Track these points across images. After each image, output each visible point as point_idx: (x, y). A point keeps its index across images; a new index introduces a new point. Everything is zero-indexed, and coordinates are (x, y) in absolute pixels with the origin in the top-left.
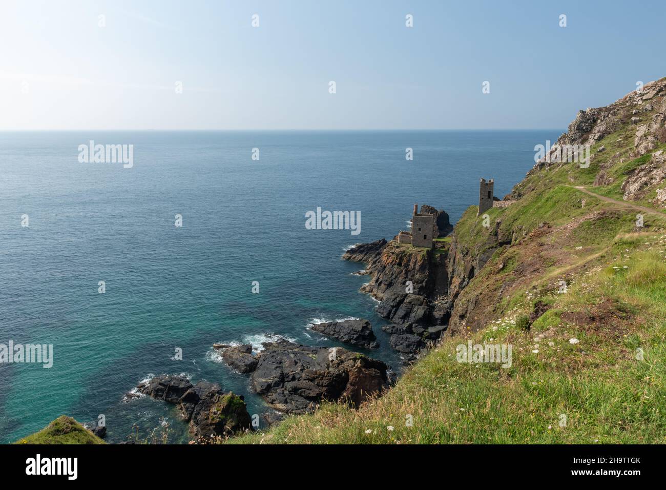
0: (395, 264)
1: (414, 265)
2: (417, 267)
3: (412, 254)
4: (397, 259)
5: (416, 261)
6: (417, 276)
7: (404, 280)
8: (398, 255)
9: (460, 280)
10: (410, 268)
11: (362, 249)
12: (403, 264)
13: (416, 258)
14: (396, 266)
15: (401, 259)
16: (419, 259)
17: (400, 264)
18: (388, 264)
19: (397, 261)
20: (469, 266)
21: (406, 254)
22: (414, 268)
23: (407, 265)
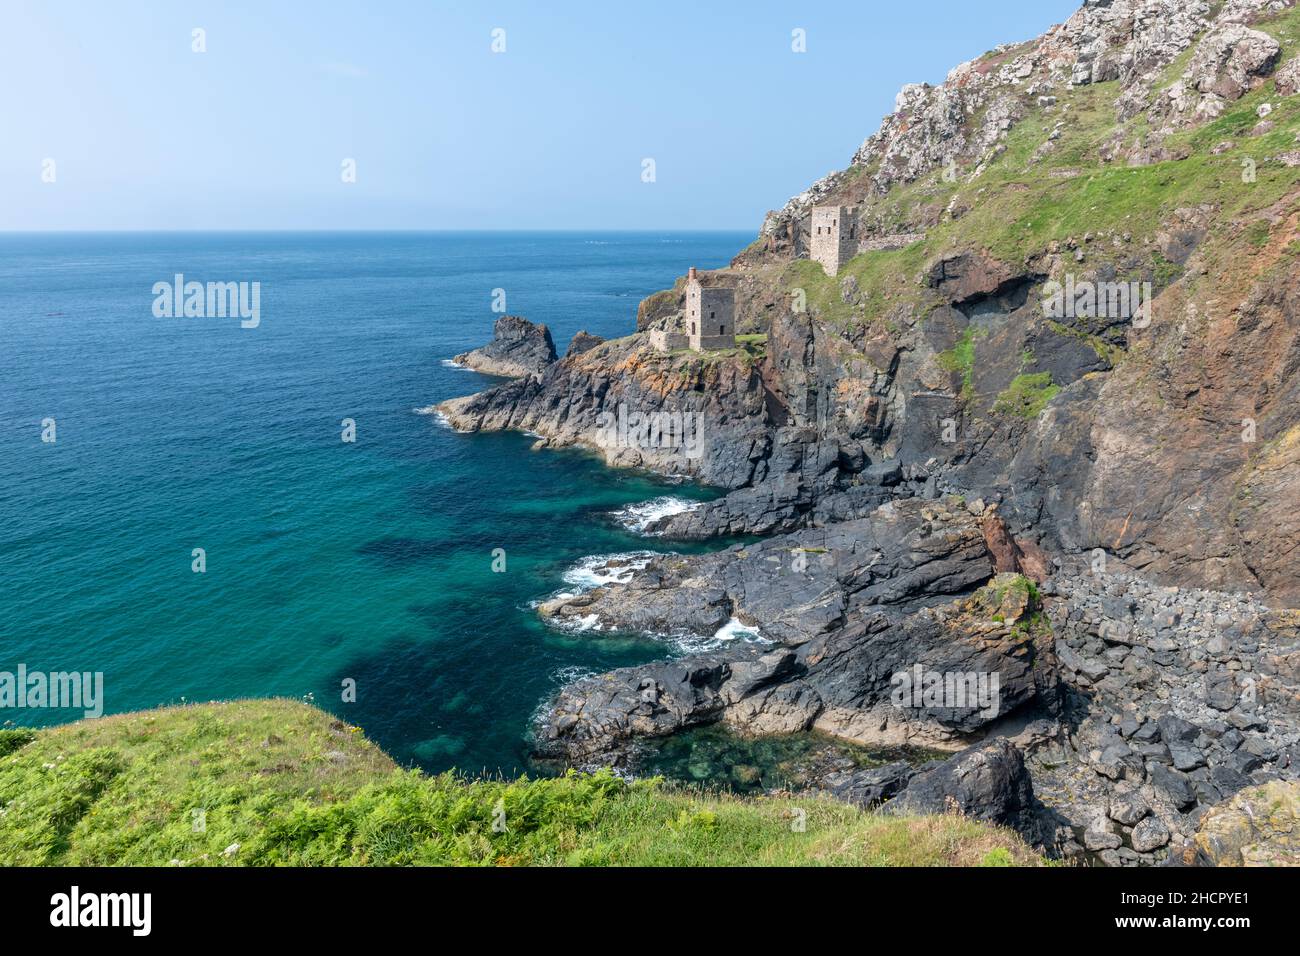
0: (688, 390)
1: (733, 383)
2: (741, 385)
3: (720, 362)
4: (692, 377)
5: (735, 374)
6: (747, 402)
7: (721, 416)
8: (693, 369)
9: (869, 383)
10: (722, 390)
11: (499, 399)
12: (707, 386)
13: (734, 367)
14: (692, 393)
15: (701, 376)
16: (741, 368)
17: (700, 388)
18: (668, 393)
19: (695, 381)
20: (888, 352)
21: (709, 366)
22: (734, 389)
23: (716, 387)
